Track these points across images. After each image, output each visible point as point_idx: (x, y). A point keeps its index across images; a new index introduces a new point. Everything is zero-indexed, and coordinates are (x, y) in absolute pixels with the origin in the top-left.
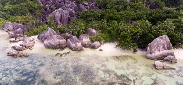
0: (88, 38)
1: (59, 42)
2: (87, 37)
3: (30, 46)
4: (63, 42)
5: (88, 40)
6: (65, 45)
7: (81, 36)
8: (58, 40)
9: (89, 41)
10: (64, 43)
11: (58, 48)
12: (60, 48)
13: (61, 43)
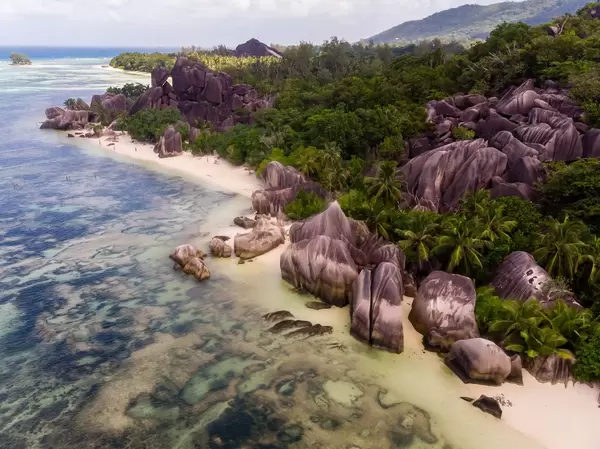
0: (465, 302)
1: (323, 268)
2: (463, 295)
3: (248, 251)
4: (337, 274)
5: (466, 311)
6: (341, 291)
7: (434, 278)
8: (320, 259)
9: (467, 322)
10: (340, 280)
11: (313, 293)
12: (318, 295)
13: (328, 275)
